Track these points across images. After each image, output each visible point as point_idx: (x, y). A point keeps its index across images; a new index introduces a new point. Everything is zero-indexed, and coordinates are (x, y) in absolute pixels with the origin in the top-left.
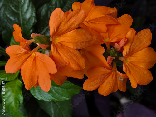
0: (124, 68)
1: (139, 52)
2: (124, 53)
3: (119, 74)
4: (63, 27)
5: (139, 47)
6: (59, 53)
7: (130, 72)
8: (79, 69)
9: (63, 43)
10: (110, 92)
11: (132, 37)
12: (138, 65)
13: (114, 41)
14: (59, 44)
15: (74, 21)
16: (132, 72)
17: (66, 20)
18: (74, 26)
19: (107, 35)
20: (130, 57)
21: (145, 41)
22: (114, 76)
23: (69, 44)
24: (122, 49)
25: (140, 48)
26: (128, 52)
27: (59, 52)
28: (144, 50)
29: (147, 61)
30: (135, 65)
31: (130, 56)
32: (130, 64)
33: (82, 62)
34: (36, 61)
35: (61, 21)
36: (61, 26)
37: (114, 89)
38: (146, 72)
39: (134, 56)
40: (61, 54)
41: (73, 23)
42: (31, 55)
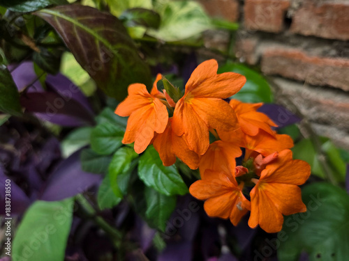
0: (253, 192)
1: (284, 185)
2: (264, 173)
3: (241, 197)
4: (206, 87)
5: (287, 178)
6: (182, 115)
7: (258, 202)
8: (195, 151)
9: (195, 108)
10: (217, 214)
11: (285, 159)
12: (273, 201)
13: (259, 151)
14: (189, 106)
15: (225, 87)
16: (260, 204)
17: (215, 78)
18: (220, 92)
19: (254, 142)
20: (267, 184)
21: (299, 175)
22: (234, 197)
23: (202, 112)
24: (264, 166)
25: (288, 180)
26: (269, 174)
27: (184, 113)
28: (291, 186)
29: (287, 203)
30: (268, 198)
31: (269, 183)
32: (263, 193)
33: (205, 144)
34: (150, 113)
35: (209, 76)
36: (205, 82)
37: (223, 213)
38: (277, 216)
39: (274, 185)
40: (184, 116)
41: (222, 88)
42: (150, 103)
